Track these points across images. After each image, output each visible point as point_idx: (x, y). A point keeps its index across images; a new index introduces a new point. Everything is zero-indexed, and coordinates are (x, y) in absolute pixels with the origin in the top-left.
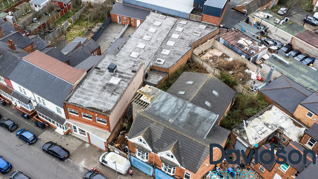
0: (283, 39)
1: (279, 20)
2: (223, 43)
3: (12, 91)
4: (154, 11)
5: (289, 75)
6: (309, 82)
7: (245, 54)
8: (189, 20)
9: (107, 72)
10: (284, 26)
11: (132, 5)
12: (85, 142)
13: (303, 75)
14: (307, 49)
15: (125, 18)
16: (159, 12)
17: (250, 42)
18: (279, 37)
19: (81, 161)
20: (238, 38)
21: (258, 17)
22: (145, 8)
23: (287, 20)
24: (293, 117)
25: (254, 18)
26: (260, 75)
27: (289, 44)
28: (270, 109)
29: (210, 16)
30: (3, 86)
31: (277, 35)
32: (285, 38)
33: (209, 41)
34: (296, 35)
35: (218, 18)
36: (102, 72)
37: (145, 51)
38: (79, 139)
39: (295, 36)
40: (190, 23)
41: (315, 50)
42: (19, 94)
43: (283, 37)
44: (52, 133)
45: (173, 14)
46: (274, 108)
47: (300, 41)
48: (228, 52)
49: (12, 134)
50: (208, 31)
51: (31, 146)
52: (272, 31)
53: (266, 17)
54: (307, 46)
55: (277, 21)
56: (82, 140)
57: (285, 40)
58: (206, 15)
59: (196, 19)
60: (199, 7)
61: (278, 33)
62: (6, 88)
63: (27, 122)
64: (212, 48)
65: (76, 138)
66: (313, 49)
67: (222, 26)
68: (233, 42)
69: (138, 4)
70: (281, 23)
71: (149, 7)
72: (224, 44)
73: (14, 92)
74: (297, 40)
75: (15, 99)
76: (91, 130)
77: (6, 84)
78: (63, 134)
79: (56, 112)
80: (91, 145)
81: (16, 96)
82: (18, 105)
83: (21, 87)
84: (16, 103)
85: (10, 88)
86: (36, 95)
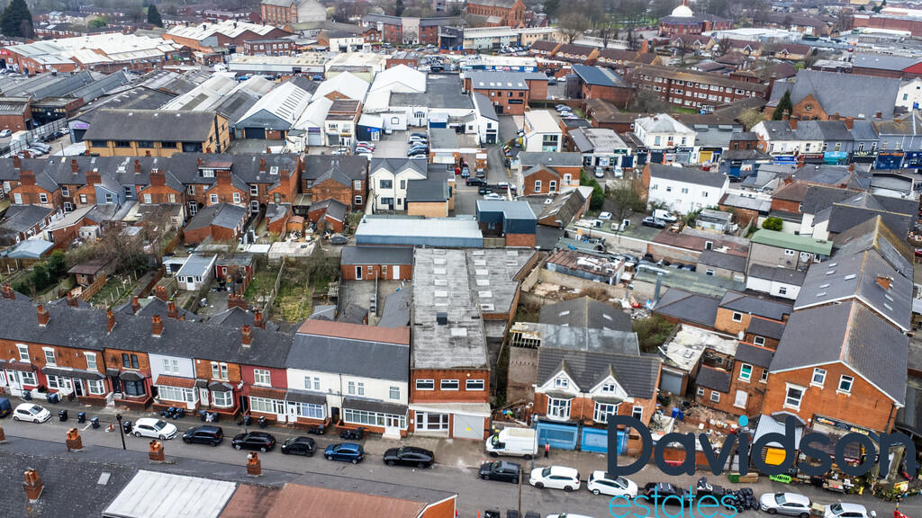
0: (634, 251)
1: (617, 225)
2: (554, 269)
3: (285, 393)
4: (420, 247)
5: (678, 286)
6: (708, 288)
7: (599, 277)
8: (484, 248)
9: (436, 325)
10: (627, 232)
11: (376, 244)
12: (443, 439)
13: (695, 283)
15: (370, 268)
16: (427, 247)
17: (596, 261)
18: (627, 249)
19: (456, 462)
20: (573, 258)
21: (583, 227)
22: (400, 245)
23: (627, 223)
24: (716, 330)
25: (576, 229)
26: (633, 300)
27: (646, 255)
28: (680, 329)
29: (519, 235)
30: (264, 391)
31: (622, 248)
32: (636, 248)
33: (533, 270)
34: (652, 239)
35: (532, 236)
36: (429, 327)
37: (452, 299)
38: (429, 437)
39: (653, 242)
40: (489, 252)
41: (687, 254)
42: (300, 395)
43: (633, 247)
44: (380, 441)
45: (453, 245)
46: (685, 327)
47: (662, 247)
48: (568, 281)
49: (313, 458)
50: (525, 258)
51: (361, 465)
52: (613, 243)
53: (595, 224)
54: (675, 251)
55: (614, 226)
56: (436, 438)
57: (638, 252)
58: (512, 235)
59: (496, 245)
60: (489, 227)
61: (623, 244)
62: (271, 391)
63: (325, 439)
64: (539, 283)
65: (425, 437)
67: (538, 247)
68: (571, 265)
69: (387, 241)
70: (622, 229)
71: (407, 242)
72: (557, 271)
73: (289, 393)
74: (656, 246)
75: (290, 407)
76: (457, 408)
77: (270, 385)
78: (399, 438)
79: (386, 398)
80: (455, 439)
81: (296, 397)
82: (293, 419)
83: (313, 375)
84: (287, 417)
85: (278, 390)
86: (347, 379)
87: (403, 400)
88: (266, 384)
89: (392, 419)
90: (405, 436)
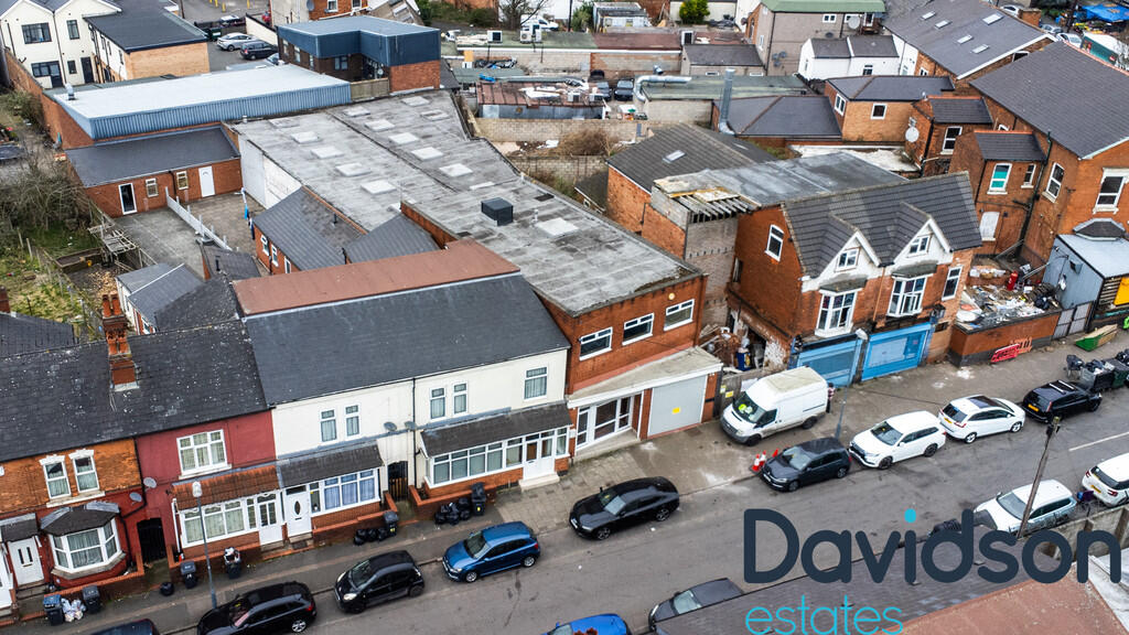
0: (569, 71)
2: (496, 115)
3: (274, 472)
4: (235, 121)
7: (581, 111)
8: (355, 102)
9: (496, 228)
12: (633, 448)
14: (639, 65)
15: (150, 182)
18: (557, 71)
19: (703, 479)
20: (514, 92)
21: (475, 46)
22: (192, 124)
24: (845, 142)
29: (412, 67)
30: (216, 483)
38: (606, 455)
39: (599, 48)
41: (657, 59)
42: (314, 461)
43: (565, 66)
44: (526, 500)
47: (615, 55)
48: (529, 131)
50: (444, 104)
52: (530, 66)
54: (636, 56)
56: (618, 451)
57: (576, 71)
58: (401, 67)
59: (372, 93)
61: (550, 62)
62: (232, 480)
65: (596, 458)
66: (652, 59)
67: (441, 87)
68: (523, 102)
72: (503, 116)
73: (283, 468)
74: (606, 55)
75: (291, 500)
76: (656, 373)
77: (224, 466)
78: (556, 478)
79: (516, 401)
80: (654, 439)
81: (305, 471)
82: (301, 527)
83: (338, 402)
84: (285, 528)
85: (251, 470)
86: (427, 385)
87: (555, 393)
88: (215, 465)
89: (539, 441)
90: (564, 470)
